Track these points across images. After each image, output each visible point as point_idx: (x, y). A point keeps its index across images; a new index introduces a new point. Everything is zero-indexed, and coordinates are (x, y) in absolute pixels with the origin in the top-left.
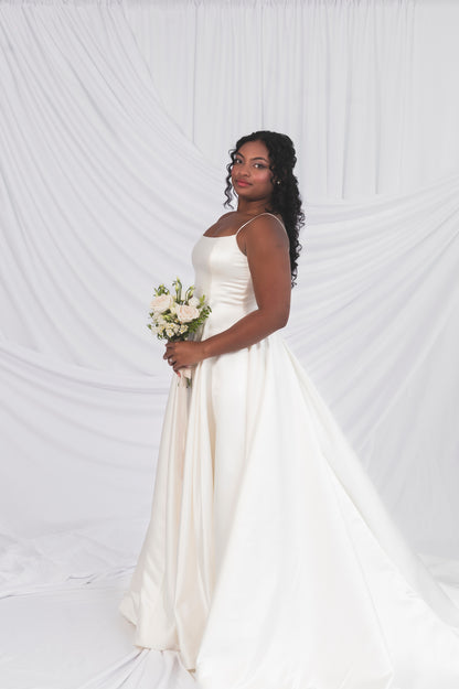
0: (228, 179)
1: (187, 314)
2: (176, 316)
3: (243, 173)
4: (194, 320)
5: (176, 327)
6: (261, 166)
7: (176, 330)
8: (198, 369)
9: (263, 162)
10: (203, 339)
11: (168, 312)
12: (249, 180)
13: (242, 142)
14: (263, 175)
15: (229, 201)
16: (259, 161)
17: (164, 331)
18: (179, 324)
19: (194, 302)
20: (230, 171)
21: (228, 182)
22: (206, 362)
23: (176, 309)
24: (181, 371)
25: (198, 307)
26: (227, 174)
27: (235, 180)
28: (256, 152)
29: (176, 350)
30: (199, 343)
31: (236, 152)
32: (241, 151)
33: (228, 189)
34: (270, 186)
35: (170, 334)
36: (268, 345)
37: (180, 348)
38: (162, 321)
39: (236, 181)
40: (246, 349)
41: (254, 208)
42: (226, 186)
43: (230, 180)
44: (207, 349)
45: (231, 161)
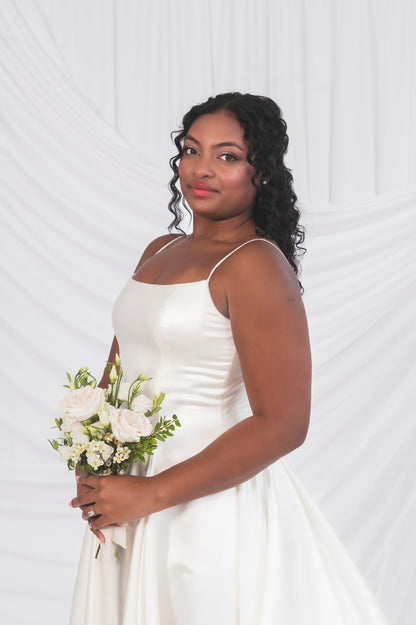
0: (173, 183)
1: (130, 426)
2: (108, 430)
3: (202, 171)
4: (143, 439)
5: (107, 451)
6: (231, 158)
7: (106, 456)
8: (140, 529)
9: (235, 150)
10: (151, 473)
11: (95, 419)
12: (213, 183)
13: (193, 116)
14: (236, 173)
15: (177, 222)
16: (226, 149)
17: (84, 456)
18: (113, 444)
19: (142, 404)
20: (175, 168)
21: (174, 189)
22: (156, 519)
23: (109, 415)
24: (107, 532)
25: (148, 414)
26: (172, 174)
27: (186, 184)
28: (220, 132)
29: (102, 495)
30: (142, 480)
31: (184, 134)
32: (192, 133)
33: (175, 200)
34: (251, 191)
35: (94, 462)
36: (268, 480)
37: (109, 490)
38: (79, 438)
39: (188, 187)
40: (234, 489)
41: (226, 232)
42: (170, 195)
43: (178, 185)
44: (164, 491)
45: (177, 153)
